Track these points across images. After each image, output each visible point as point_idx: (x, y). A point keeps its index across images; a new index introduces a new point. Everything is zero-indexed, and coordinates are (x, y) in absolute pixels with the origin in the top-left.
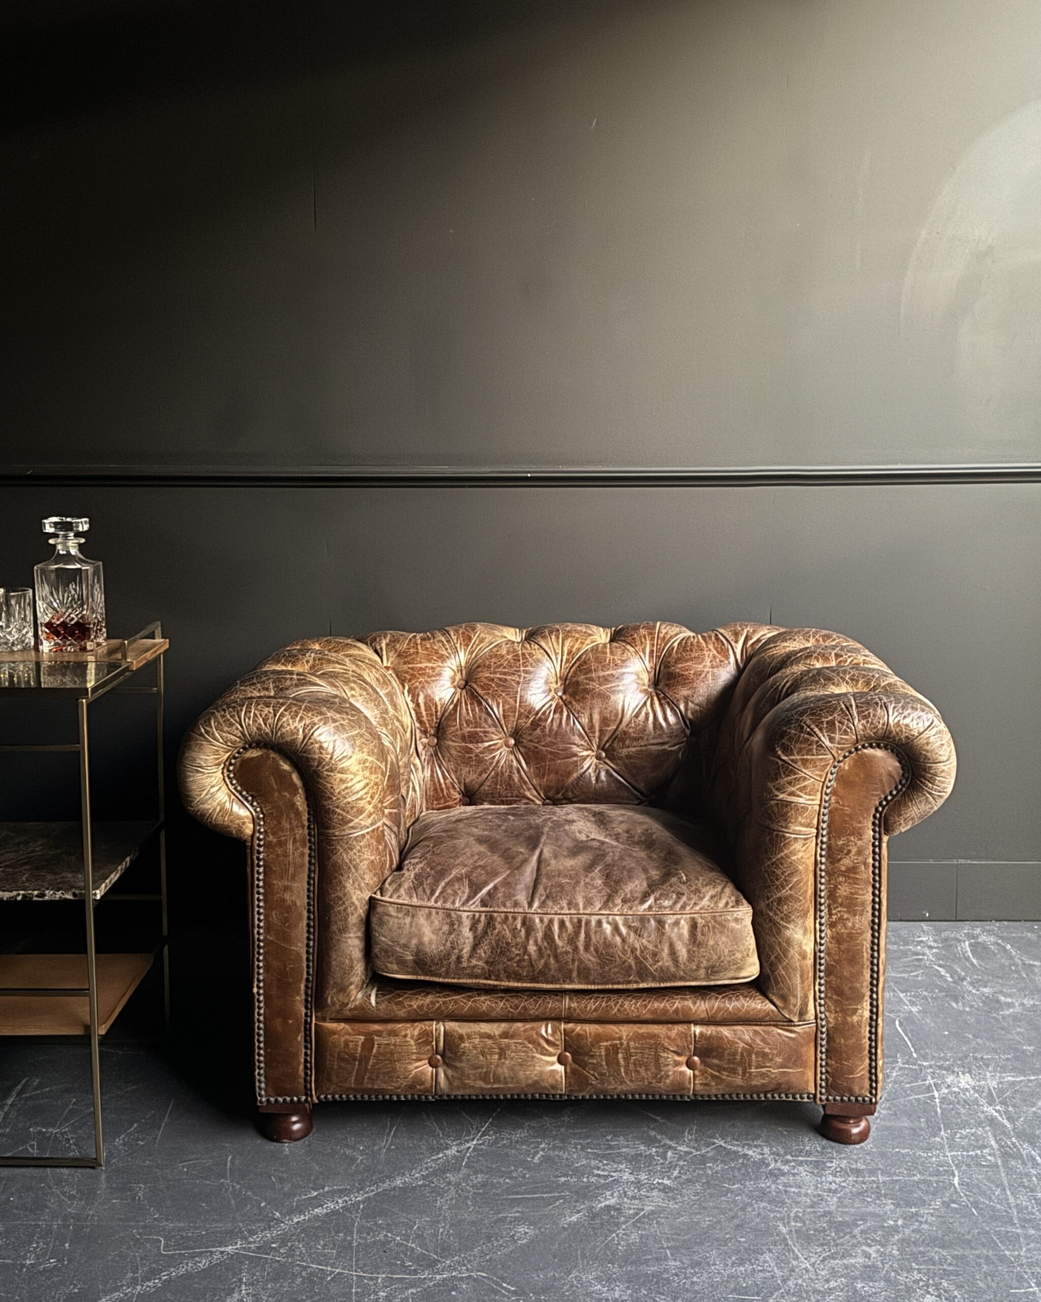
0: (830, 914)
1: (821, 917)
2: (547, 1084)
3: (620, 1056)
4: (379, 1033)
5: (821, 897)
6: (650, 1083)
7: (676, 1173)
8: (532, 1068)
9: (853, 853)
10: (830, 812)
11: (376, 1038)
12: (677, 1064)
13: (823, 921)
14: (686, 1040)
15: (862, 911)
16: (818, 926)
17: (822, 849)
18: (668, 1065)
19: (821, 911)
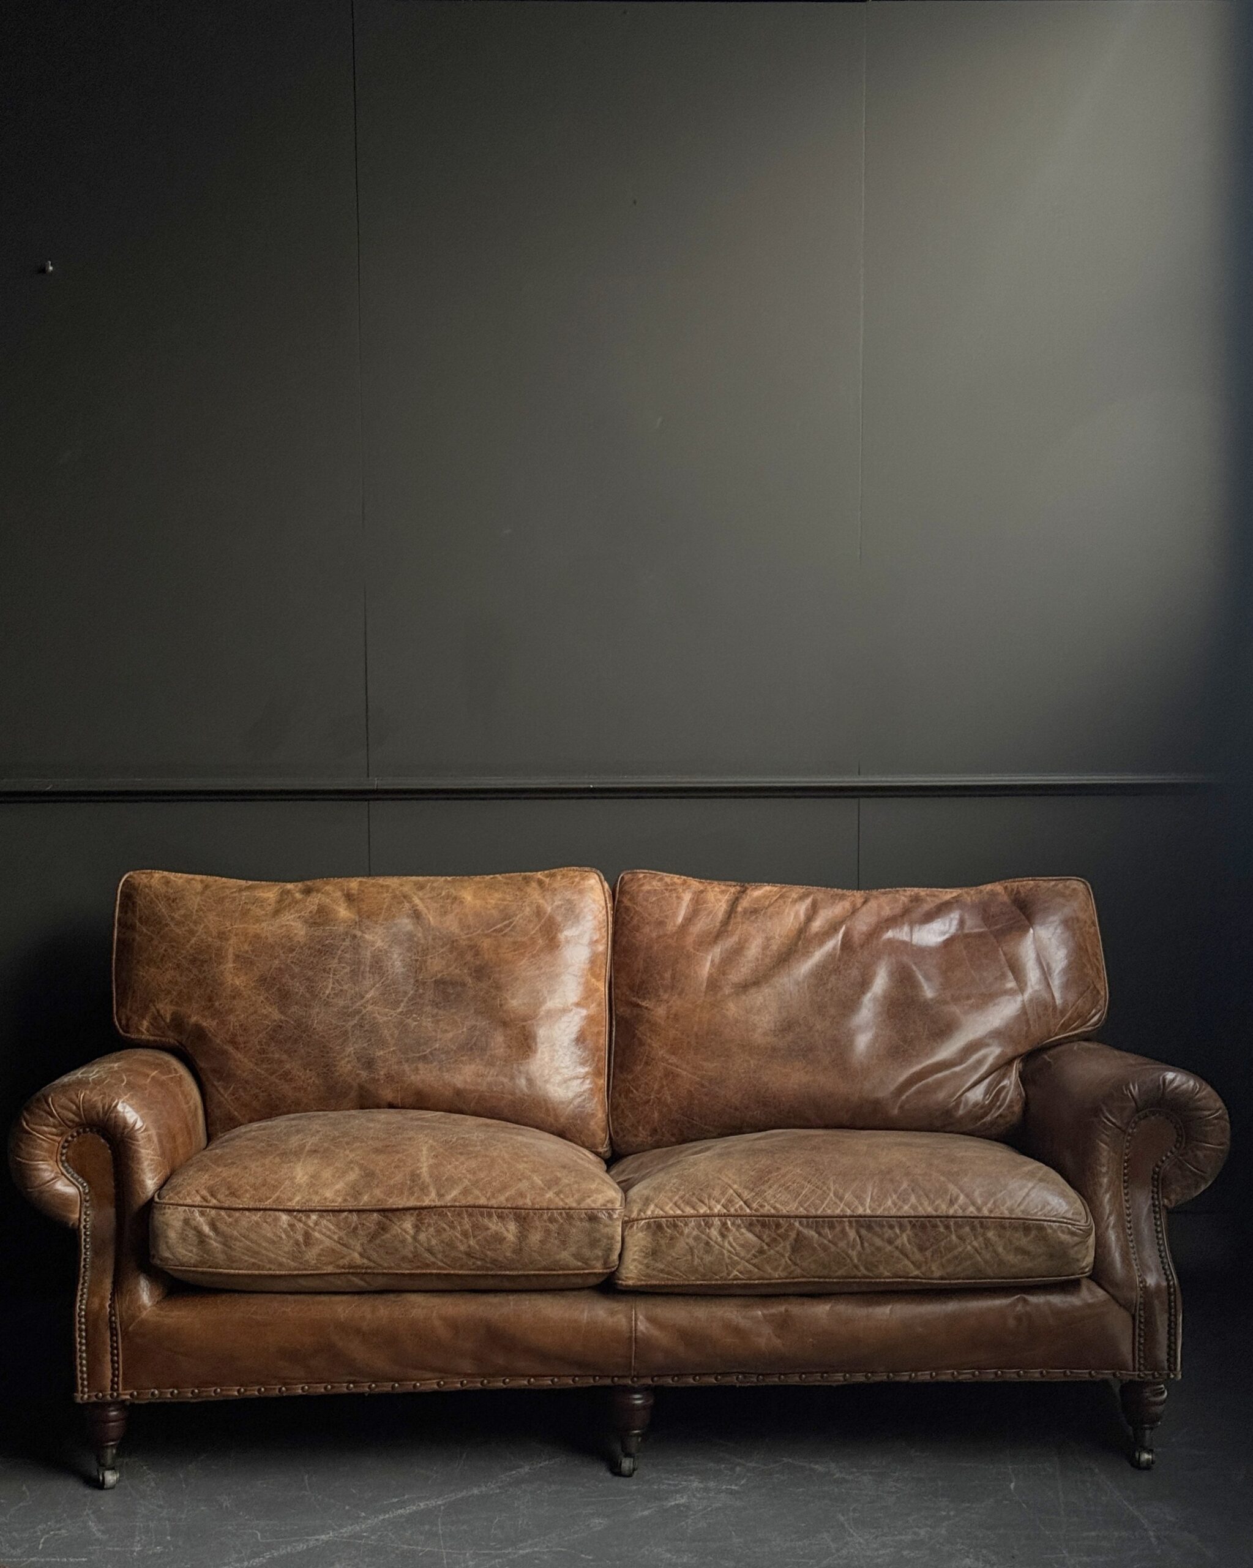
7: (742, 1482)
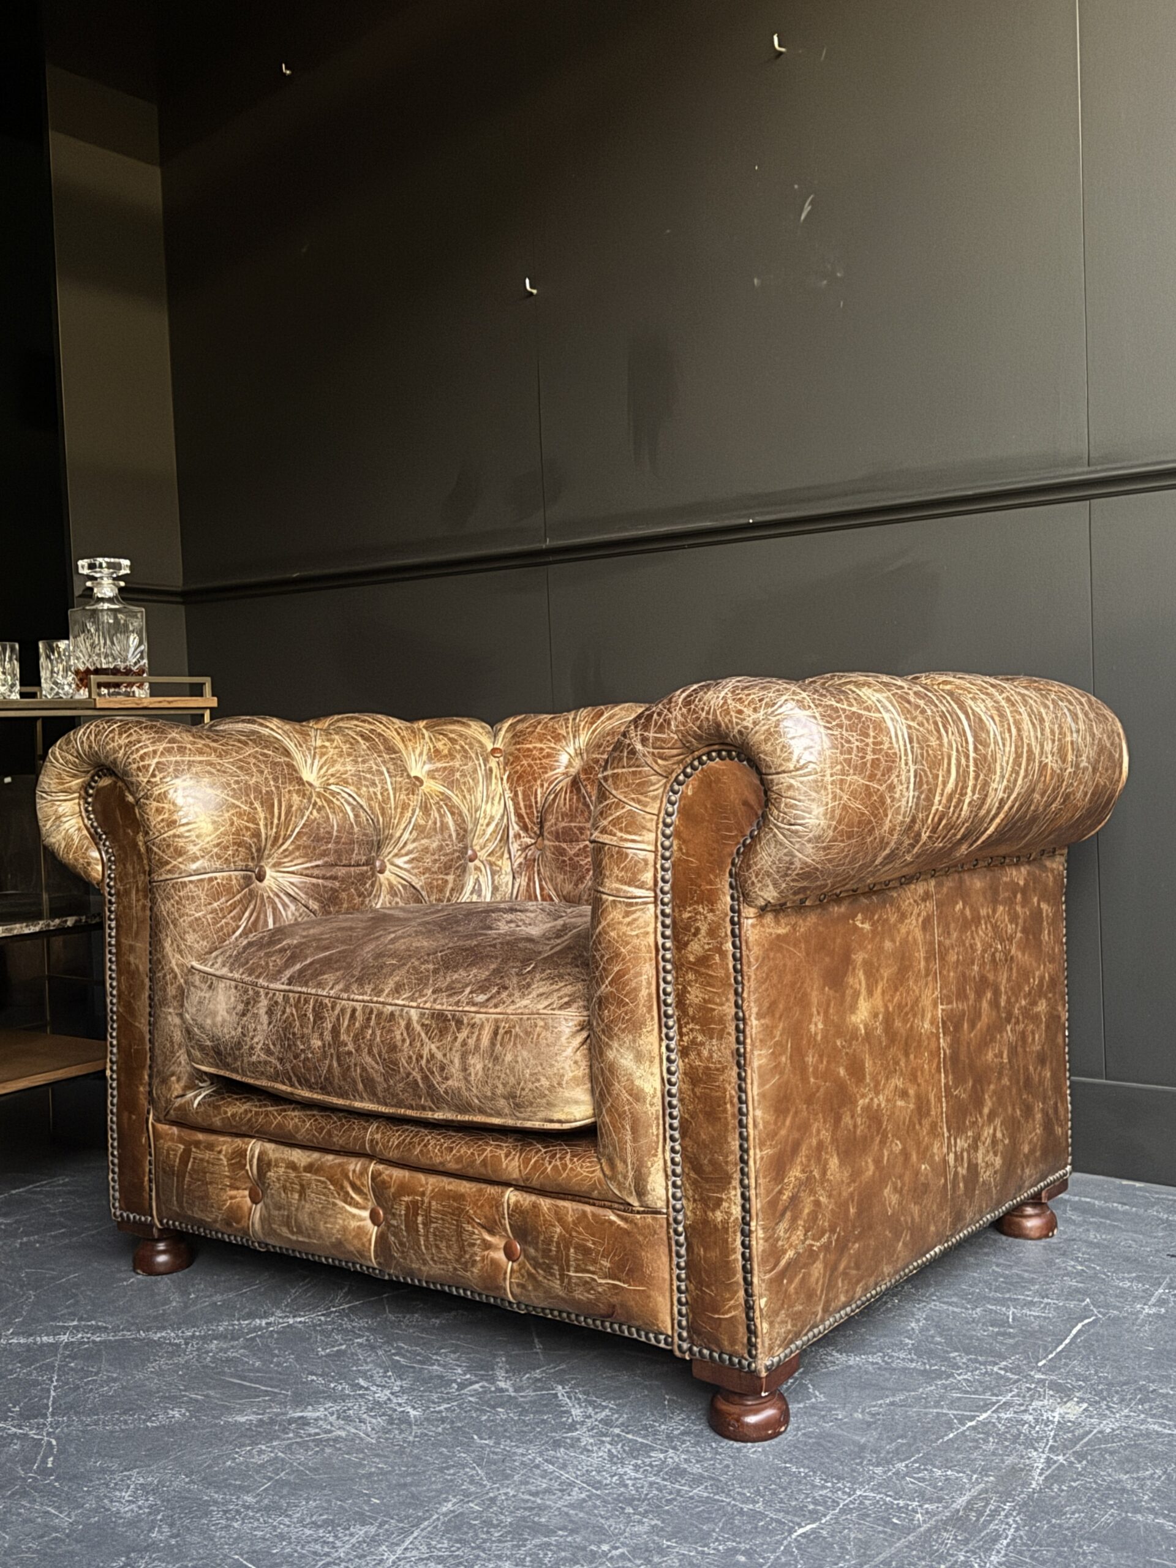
0: (681, 1034)
1: (669, 1038)
2: (352, 1249)
3: (420, 1219)
4: (197, 1144)
5: (666, 1005)
6: (455, 1269)
8: (332, 1220)
9: (703, 932)
10: (673, 865)
11: (194, 1150)
12: (487, 1246)
13: (673, 1044)
14: (498, 1211)
15: (723, 1030)
16: (664, 1049)
17: (664, 925)
18: (474, 1245)
19: (668, 1028)
